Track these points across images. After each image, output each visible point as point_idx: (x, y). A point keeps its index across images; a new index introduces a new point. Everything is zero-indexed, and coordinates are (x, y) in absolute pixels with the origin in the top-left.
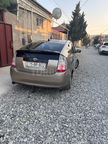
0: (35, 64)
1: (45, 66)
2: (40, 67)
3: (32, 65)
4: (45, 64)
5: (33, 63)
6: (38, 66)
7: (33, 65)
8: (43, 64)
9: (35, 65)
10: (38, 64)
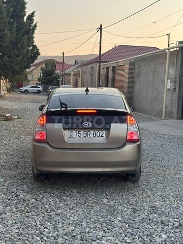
0: (85, 133)
1: (104, 135)
2: (96, 137)
3: (80, 135)
4: (104, 132)
5: (82, 132)
6: (92, 136)
7: (82, 136)
8: (100, 132)
9: (85, 135)
10: (92, 132)
